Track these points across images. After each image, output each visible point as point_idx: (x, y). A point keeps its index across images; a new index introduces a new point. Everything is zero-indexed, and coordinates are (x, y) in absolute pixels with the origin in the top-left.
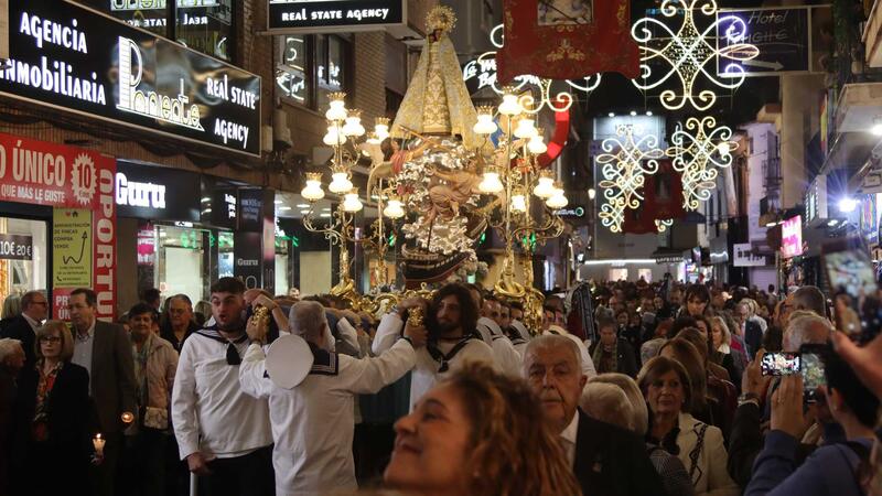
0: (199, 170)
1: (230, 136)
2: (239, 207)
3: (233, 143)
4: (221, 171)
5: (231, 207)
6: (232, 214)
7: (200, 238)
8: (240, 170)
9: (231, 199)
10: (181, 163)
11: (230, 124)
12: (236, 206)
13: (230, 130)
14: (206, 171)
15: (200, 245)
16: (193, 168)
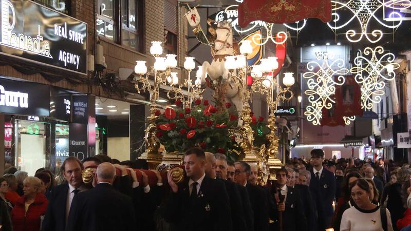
0: (49, 83)
1: (68, 62)
2: (72, 107)
3: (70, 66)
4: (62, 84)
5: (68, 107)
6: (68, 112)
7: (43, 128)
8: (73, 83)
9: (67, 102)
10: (38, 78)
11: (68, 54)
12: (71, 106)
13: (68, 58)
14: (54, 84)
15: (43, 133)
16: (46, 82)
